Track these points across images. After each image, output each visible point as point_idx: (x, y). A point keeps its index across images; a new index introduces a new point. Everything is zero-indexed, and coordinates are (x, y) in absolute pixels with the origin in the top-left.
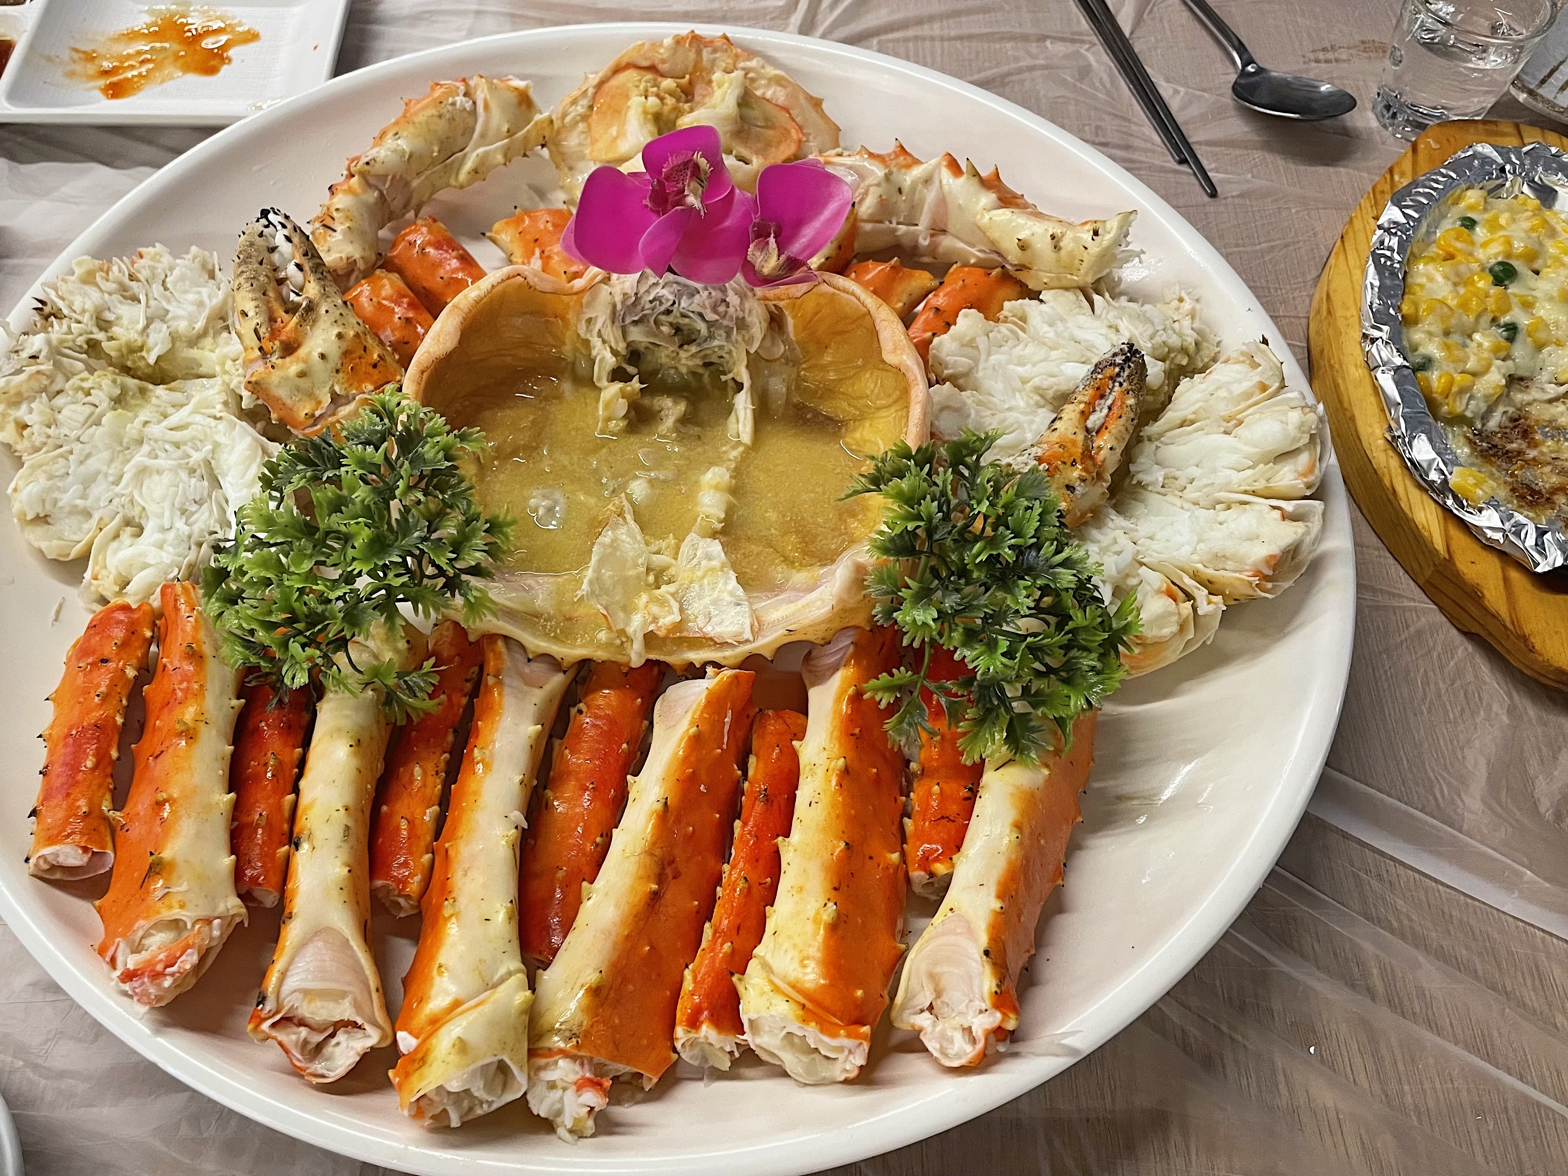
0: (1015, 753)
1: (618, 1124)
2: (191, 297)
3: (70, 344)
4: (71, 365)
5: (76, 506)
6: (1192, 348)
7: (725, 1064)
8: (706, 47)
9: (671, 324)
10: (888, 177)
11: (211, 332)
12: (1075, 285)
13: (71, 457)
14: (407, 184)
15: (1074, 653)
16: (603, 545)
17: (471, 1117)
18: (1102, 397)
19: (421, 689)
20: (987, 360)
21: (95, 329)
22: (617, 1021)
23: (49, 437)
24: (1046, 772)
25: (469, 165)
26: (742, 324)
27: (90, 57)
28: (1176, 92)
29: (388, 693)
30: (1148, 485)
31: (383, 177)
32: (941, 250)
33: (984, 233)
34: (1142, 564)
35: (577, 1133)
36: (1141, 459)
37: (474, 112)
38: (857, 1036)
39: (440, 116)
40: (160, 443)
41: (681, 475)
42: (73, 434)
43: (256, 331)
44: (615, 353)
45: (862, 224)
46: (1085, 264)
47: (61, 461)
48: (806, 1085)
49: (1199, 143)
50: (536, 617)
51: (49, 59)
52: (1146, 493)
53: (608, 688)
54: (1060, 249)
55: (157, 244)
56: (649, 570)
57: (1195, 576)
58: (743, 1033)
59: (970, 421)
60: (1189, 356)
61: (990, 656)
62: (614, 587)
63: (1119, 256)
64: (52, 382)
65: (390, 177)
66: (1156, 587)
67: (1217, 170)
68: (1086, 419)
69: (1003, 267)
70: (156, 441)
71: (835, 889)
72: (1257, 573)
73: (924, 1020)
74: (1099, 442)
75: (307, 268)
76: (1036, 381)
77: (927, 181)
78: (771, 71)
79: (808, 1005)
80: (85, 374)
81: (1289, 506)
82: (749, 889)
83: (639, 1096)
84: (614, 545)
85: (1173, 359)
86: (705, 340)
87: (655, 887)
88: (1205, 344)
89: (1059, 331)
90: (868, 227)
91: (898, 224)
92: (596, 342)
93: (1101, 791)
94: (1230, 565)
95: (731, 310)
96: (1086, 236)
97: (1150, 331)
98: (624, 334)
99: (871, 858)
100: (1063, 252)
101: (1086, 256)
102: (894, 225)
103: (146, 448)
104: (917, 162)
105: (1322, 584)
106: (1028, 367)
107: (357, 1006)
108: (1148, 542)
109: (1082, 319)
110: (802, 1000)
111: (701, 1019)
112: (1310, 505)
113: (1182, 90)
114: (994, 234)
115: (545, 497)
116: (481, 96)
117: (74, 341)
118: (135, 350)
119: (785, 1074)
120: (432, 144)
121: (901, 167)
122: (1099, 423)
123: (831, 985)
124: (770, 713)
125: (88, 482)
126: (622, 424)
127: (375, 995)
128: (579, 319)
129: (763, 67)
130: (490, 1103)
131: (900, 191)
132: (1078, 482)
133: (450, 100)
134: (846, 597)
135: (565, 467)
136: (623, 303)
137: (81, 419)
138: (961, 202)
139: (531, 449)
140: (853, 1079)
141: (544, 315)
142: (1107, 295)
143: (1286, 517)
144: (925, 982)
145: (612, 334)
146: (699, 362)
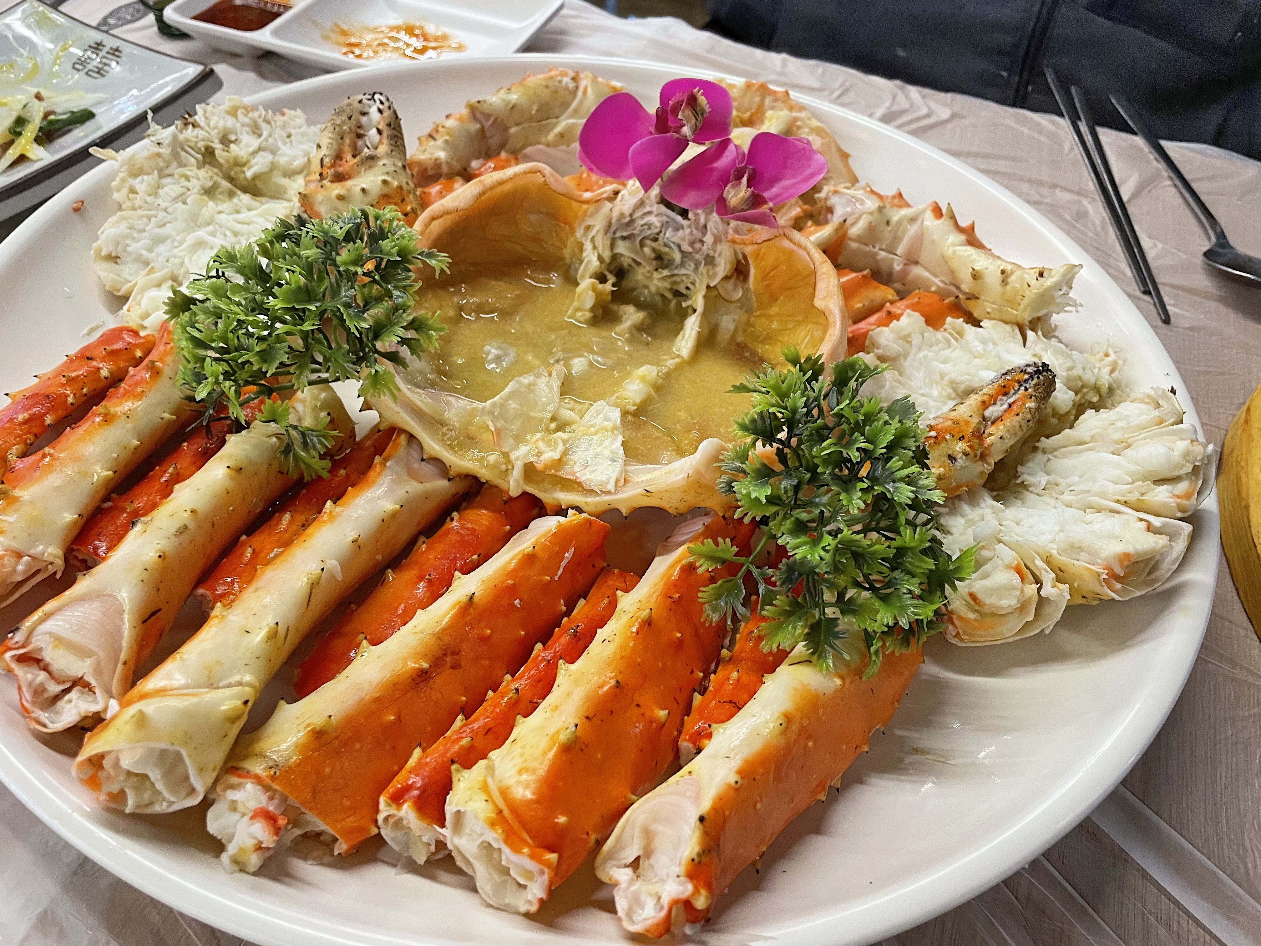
0: (813, 654)
1: (289, 875)
2: (303, 147)
3: (192, 144)
4: (186, 158)
5: (141, 255)
6: (1105, 389)
7: (421, 859)
8: (769, 95)
9: (654, 250)
10: (880, 209)
11: (305, 172)
12: (1014, 320)
13: (153, 220)
14: (506, 129)
15: (897, 574)
16: (521, 384)
17: (149, 811)
18: (1005, 394)
19: (314, 447)
20: (916, 355)
21: (217, 141)
22: (327, 770)
23: (146, 202)
24: (838, 682)
25: (558, 129)
26: (710, 261)
27: (344, 33)
28: (1155, 246)
29: (288, 444)
30: (1030, 486)
31: (489, 116)
32: (910, 277)
33: (946, 262)
34: (1000, 542)
35: (240, 866)
36: (1031, 464)
37: (574, 92)
38: (540, 861)
39: (547, 87)
40: (223, 229)
41: (619, 365)
42: (163, 205)
43: (322, 160)
44: (600, 258)
45: (850, 242)
46: (1025, 301)
47: (145, 220)
48: (490, 906)
49: (1164, 284)
50: (442, 425)
51: (314, 23)
52: (1027, 494)
53: (487, 509)
54: (1007, 284)
55: (298, 110)
56: (553, 419)
57: (1048, 561)
58: (443, 826)
59: (883, 391)
60: (1100, 396)
61: (811, 548)
62: (515, 418)
63: (1058, 301)
64: (168, 167)
65: (492, 119)
66: (1007, 561)
67: (1175, 306)
68: (985, 409)
69: (957, 297)
70: (221, 226)
71: (587, 718)
72: (1109, 569)
73: (622, 875)
74: (991, 429)
75: (385, 134)
76: (953, 376)
77: (913, 220)
78: (815, 123)
79: (506, 813)
80: (194, 168)
81: (1157, 522)
82: (517, 701)
83: (328, 859)
84: (530, 387)
85: (1084, 394)
86: (676, 268)
87: (425, 665)
88: (1119, 392)
89: (988, 349)
90: (854, 245)
91: (880, 249)
92: (588, 246)
93: (901, 740)
94: (1084, 556)
95: (705, 248)
96: (1031, 277)
97: (1069, 364)
98: (612, 246)
99: (638, 705)
100: (1008, 287)
101: (1027, 293)
102: (876, 250)
103: (211, 228)
104: (908, 205)
105: (1175, 608)
106: (949, 366)
107: (98, 671)
108: (1012, 524)
109: (1012, 346)
110: (501, 804)
111: (406, 797)
112: (1179, 526)
113: (1160, 245)
114: (954, 265)
115: (499, 348)
116: (583, 83)
117: (196, 143)
118: (239, 164)
119: (475, 890)
120: (533, 103)
121: (893, 205)
122: (996, 415)
123: (537, 802)
124: (616, 571)
125: (159, 240)
126: (588, 315)
127: (120, 666)
128: (580, 225)
129: (809, 119)
130: (171, 803)
131: (888, 223)
132: (961, 455)
133: (559, 78)
134: (703, 470)
135: (527, 333)
136: (619, 220)
137: (174, 195)
138: (935, 237)
139: (506, 314)
140: (532, 914)
141: (558, 220)
142: (1040, 333)
143: (1150, 528)
144: (637, 834)
145: (602, 242)
146: (667, 285)
